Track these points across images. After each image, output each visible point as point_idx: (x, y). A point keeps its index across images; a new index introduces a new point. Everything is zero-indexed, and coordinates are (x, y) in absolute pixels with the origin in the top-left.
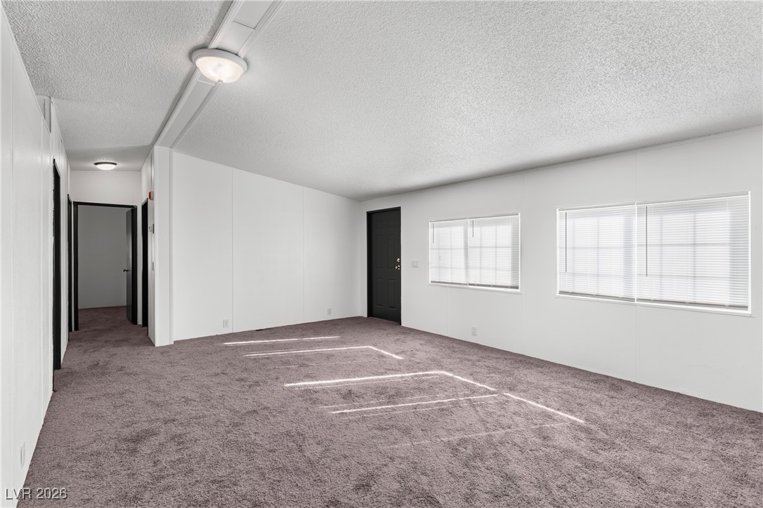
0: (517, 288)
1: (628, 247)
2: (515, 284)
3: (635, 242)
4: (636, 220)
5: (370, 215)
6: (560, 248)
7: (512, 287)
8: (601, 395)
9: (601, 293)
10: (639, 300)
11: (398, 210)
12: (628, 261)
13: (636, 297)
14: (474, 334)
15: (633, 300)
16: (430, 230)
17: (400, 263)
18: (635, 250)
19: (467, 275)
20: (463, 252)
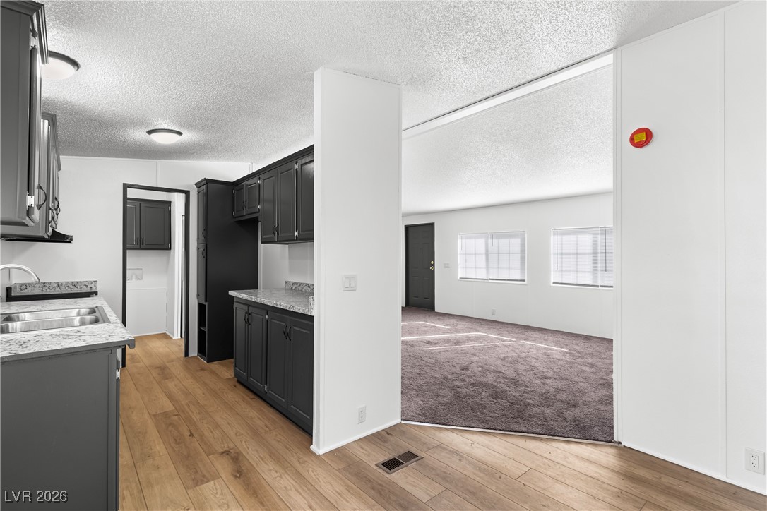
0: (524, 281)
1: (595, 254)
2: (522, 278)
3: (599, 251)
4: (599, 237)
5: (407, 228)
6: (554, 254)
7: (521, 281)
8: (579, 342)
9: (579, 283)
10: (601, 286)
11: (432, 225)
12: (595, 263)
13: (600, 285)
14: (493, 314)
15: (598, 286)
16: (459, 241)
17: (434, 265)
18: (599, 255)
19: (488, 272)
20: (484, 256)
